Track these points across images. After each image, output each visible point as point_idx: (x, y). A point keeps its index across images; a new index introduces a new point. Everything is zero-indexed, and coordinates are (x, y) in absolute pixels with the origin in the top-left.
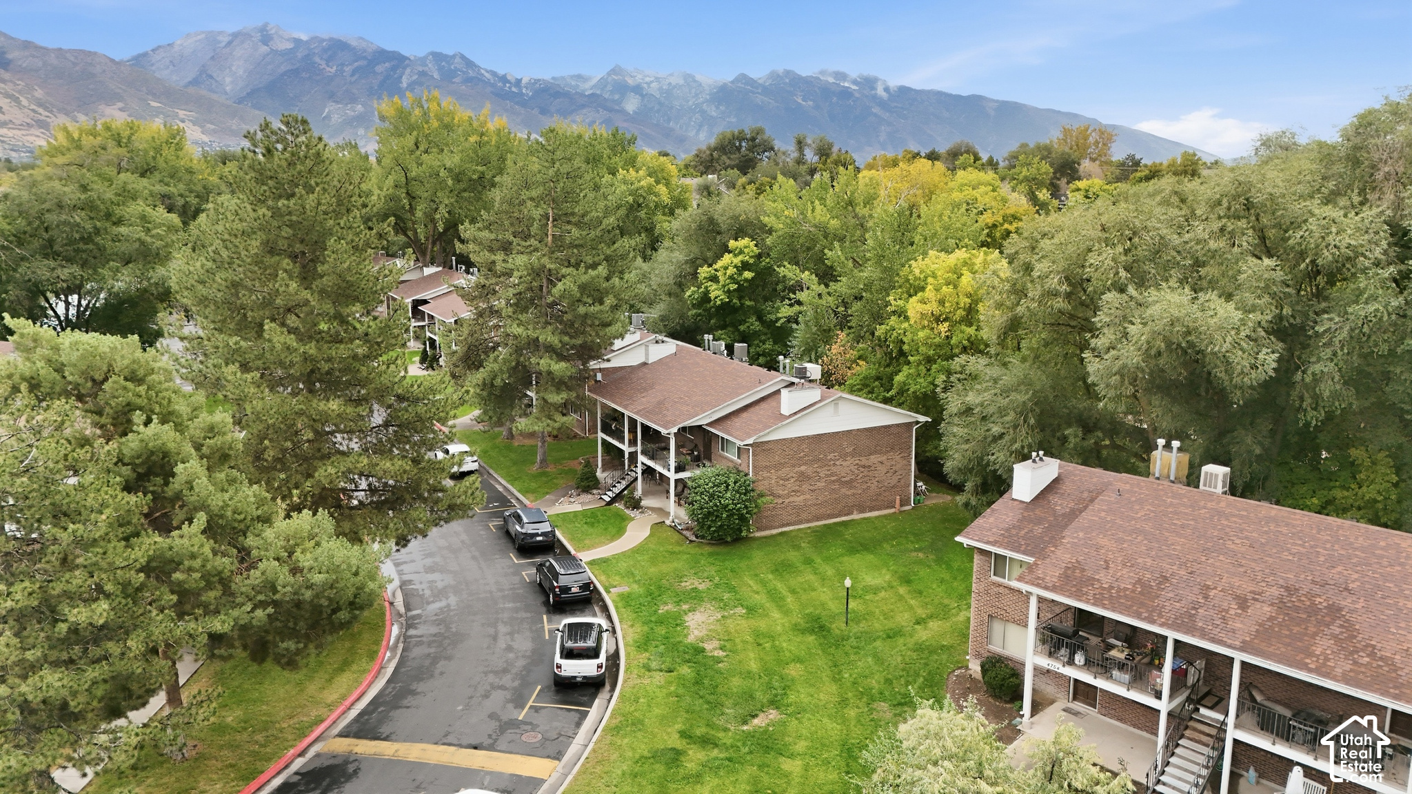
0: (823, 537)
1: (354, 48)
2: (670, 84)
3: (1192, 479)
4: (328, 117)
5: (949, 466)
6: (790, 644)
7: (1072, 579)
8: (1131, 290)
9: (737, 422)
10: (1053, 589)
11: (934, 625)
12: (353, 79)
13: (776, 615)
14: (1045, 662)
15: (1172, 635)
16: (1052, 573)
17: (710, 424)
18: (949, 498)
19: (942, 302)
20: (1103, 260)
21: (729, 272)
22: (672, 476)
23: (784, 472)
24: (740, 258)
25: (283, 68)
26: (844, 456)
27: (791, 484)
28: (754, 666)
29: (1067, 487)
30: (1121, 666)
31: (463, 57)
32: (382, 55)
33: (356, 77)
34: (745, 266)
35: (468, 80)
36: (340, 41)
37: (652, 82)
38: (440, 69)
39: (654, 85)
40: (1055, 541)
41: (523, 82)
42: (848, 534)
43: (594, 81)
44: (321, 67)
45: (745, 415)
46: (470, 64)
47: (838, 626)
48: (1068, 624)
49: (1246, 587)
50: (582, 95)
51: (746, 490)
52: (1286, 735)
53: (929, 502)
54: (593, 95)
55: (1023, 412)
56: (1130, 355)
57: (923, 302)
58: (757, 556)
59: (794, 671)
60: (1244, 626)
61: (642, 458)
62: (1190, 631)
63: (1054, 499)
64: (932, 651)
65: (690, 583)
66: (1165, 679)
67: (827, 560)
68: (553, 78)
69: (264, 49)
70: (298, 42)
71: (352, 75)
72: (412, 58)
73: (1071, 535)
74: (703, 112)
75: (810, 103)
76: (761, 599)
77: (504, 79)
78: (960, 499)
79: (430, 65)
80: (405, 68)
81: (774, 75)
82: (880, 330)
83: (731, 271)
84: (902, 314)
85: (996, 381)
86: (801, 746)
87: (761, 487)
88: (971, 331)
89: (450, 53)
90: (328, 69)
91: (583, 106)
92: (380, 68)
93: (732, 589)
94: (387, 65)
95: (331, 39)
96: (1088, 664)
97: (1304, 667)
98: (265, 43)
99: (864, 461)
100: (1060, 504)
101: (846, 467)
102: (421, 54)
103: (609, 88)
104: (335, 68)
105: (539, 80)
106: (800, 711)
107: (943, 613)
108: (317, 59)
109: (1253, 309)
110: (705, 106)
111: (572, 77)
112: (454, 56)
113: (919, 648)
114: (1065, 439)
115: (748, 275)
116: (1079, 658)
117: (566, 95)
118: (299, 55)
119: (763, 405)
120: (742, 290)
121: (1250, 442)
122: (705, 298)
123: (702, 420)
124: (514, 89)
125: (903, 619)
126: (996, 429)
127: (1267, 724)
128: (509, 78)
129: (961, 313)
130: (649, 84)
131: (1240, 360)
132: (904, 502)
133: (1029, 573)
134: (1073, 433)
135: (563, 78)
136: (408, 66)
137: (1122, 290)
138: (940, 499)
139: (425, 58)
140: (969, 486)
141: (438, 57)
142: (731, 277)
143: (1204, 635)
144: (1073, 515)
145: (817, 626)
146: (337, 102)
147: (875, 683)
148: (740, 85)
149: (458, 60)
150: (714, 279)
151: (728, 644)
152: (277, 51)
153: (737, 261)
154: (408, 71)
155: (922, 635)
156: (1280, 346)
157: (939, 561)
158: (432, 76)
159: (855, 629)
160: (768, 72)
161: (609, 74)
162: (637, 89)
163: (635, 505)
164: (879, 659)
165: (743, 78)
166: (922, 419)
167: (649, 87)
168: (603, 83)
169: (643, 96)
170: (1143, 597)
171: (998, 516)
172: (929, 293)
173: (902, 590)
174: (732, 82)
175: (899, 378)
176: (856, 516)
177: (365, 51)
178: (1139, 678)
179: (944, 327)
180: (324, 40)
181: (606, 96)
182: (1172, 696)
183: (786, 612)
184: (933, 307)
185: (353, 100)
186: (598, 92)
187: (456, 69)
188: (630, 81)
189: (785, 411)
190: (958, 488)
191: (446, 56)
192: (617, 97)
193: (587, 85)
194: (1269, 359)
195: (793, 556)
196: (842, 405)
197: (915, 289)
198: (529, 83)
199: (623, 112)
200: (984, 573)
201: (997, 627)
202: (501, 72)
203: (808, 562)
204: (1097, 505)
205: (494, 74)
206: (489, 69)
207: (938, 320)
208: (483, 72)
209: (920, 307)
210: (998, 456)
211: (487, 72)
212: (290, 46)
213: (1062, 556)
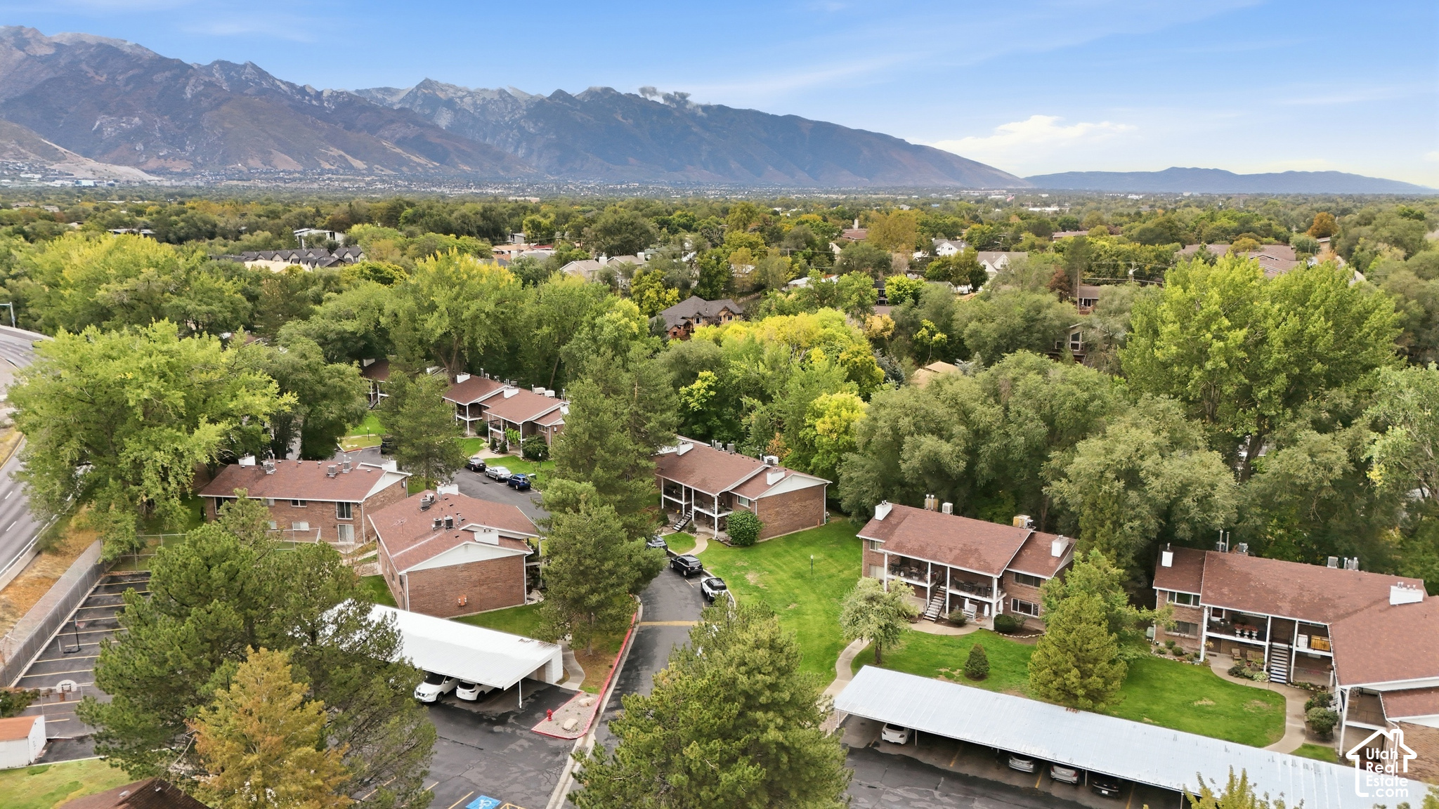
0: (789, 540)
1: (128, 55)
2: (484, 99)
3: (940, 510)
4: (100, 130)
5: (844, 505)
6: (793, 583)
7: (898, 547)
8: (916, 435)
9: (747, 488)
10: (893, 550)
11: (846, 572)
12: (128, 89)
13: (781, 573)
14: (891, 576)
15: (930, 561)
16: (892, 546)
17: (733, 490)
18: (840, 519)
19: (833, 423)
20: (905, 423)
21: (701, 392)
22: (716, 516)
23: (769, 512)
24: (707, 383)
25: (44, 76)
26: (795, 502)
27: (773, 517)
28: (781, 591)
29: (895, 514)
30: (916, 575)
31: (254, 66)
32: (161, 63)
33: (131, 86)
34: (710, 388)
35: (262, 92)
36: (110, 47)
37: (464, 97)
38: (229, 79)
39: (468, 100)
40: (892, 534)
41: (325, 95)
42: (800, 538)
43: (402, 95)
44: (89, 75)
45: (749, 485)
46: (263, 74)
47: (808, 575)
48: (898, 563)
49: (952, 545)
50: (389, 108)
51: (755, 520)
52: (963, 589)
53: (833, 521)
54: (401, 109)
55: (875, 480)
56: (915, 463)
57: (824, 423)
58: (763, 550)
59: (797, 591)
60: (951, 556)
61: (694, 508)
62: (935, 559)
63: (891, 519)
64: (847, 581)
65: (739, 563)
66: (929, 577)
67: (795, 550)
68: (357, 91)
69: (19, 55)
70: (58, 46)
71: (126, 85)
72: (196, 67)
73: (898, 532)
74: (521, 128)
75: (631, 121)
76: (772, 568)
77: (303, 91)
78: (849, 520)
79: (217, 75)
80: (188, 78)
81: (591, 93)
82: (801, 434)
83: (702, 391)
84: (813, 427)
85: (863, 467)
86: (809, 612)
87: (761, 519)
88: (848, 438)
89: (241, 62)
90: (97, 78)
91: (392, 122)
92: (158, 77)
93: (759, 565)
94: (167, 74)
95: (100, 45)
96: (905, 576)
97: (965, 566)
98: (21, 48)
99: (804, 504)
100: (893, 520)
101: (796, 507)
102: (206, 62)
103: (419, 102)
104: (105, 76)
105: (342, 93)
106: (805, 603)
107: (849, 568)
108: (84, 67)
109: (958, 445)
110: (522, 123)
111: (378, 90)
112: (245, 66)
113: (843, 580)
114: (893, 491)
115: (712, 393)
116: (902, 574)
117: (373, 109)
118: (62, 62)
119: (756, 480)
120: (710, 402)
121: (963, 492)
122: (686, 405)
123: (729, 489)
124: (314, 103)
125: (834, 571)
126: (865, 489)
127: (959, 587)
128: (308, 90)
129: (842, 429)
130: (462, 98)
131: (953, 465)
132: (822, 522)
133: (884, 546)
134: (896, 489)
135: (368, 91)
136: (192, 75)
137: (912, 435)
138: (837, 520)
139: (211, 67)
140: (853, 513)
141: (224, 65)
142: (703, 395)
143: (939, 560)
144: (899, 523)
145: (799, 575)
146: (110, 114)
147: (829, 592)
148: (557, 101)
149: (249, 70)
150: (690, 394)
151: (766, 584)
152: (35, 56)
153: (705, 384)
154: (192, 81)
155: (842, 576)
156: (968, 458)
157: (842, 548)
158: (221, 87)
159: (815, 576)
160: (586, 89)
161: (418, 87)
162: (450, 104)
163: (693, 531)
164: (828, 585)
165: (560, 94)
166: (829, 482)
167: (462, 101)
168: (412, 95)
169: (456, 111)
170: (921, 551)
171: (871, 526)
172: (827, 418)
173: (830, 560)
174: (549, 98)
175: (813, 461)
176: (801, 530)
177: (140, 58)
178: (922, 578)
179: (834, 436)
180: (91, 46)
181: (417, 110)
182: (932, 581)
183: (785, 572)
184: (829, 426)
185: (130, 112)
186: (407, 107)
187: (247, 80)
188: (441, 95)
189: (770, 482)
190: (848, 514)
191: (236, 66)
192: (427, 111)
193: (395, 99)
194: (963, 464)
195: (779, 549)
196: (794, 479)
197: (819, 415)
198: (331, 96)
199: (436, 128)
200: (868, 548)
201: (873, 568)
202: (300, 84)
203: (786, 551)
204: (906, 520)
205: (292, 86)
206: (285, 80)
207: (831, 431)
208: (278, 83)
209: (822, 425)
210: (866, 500)
211: (284, 83)
212: (50, 51)
213: (895, 539)
